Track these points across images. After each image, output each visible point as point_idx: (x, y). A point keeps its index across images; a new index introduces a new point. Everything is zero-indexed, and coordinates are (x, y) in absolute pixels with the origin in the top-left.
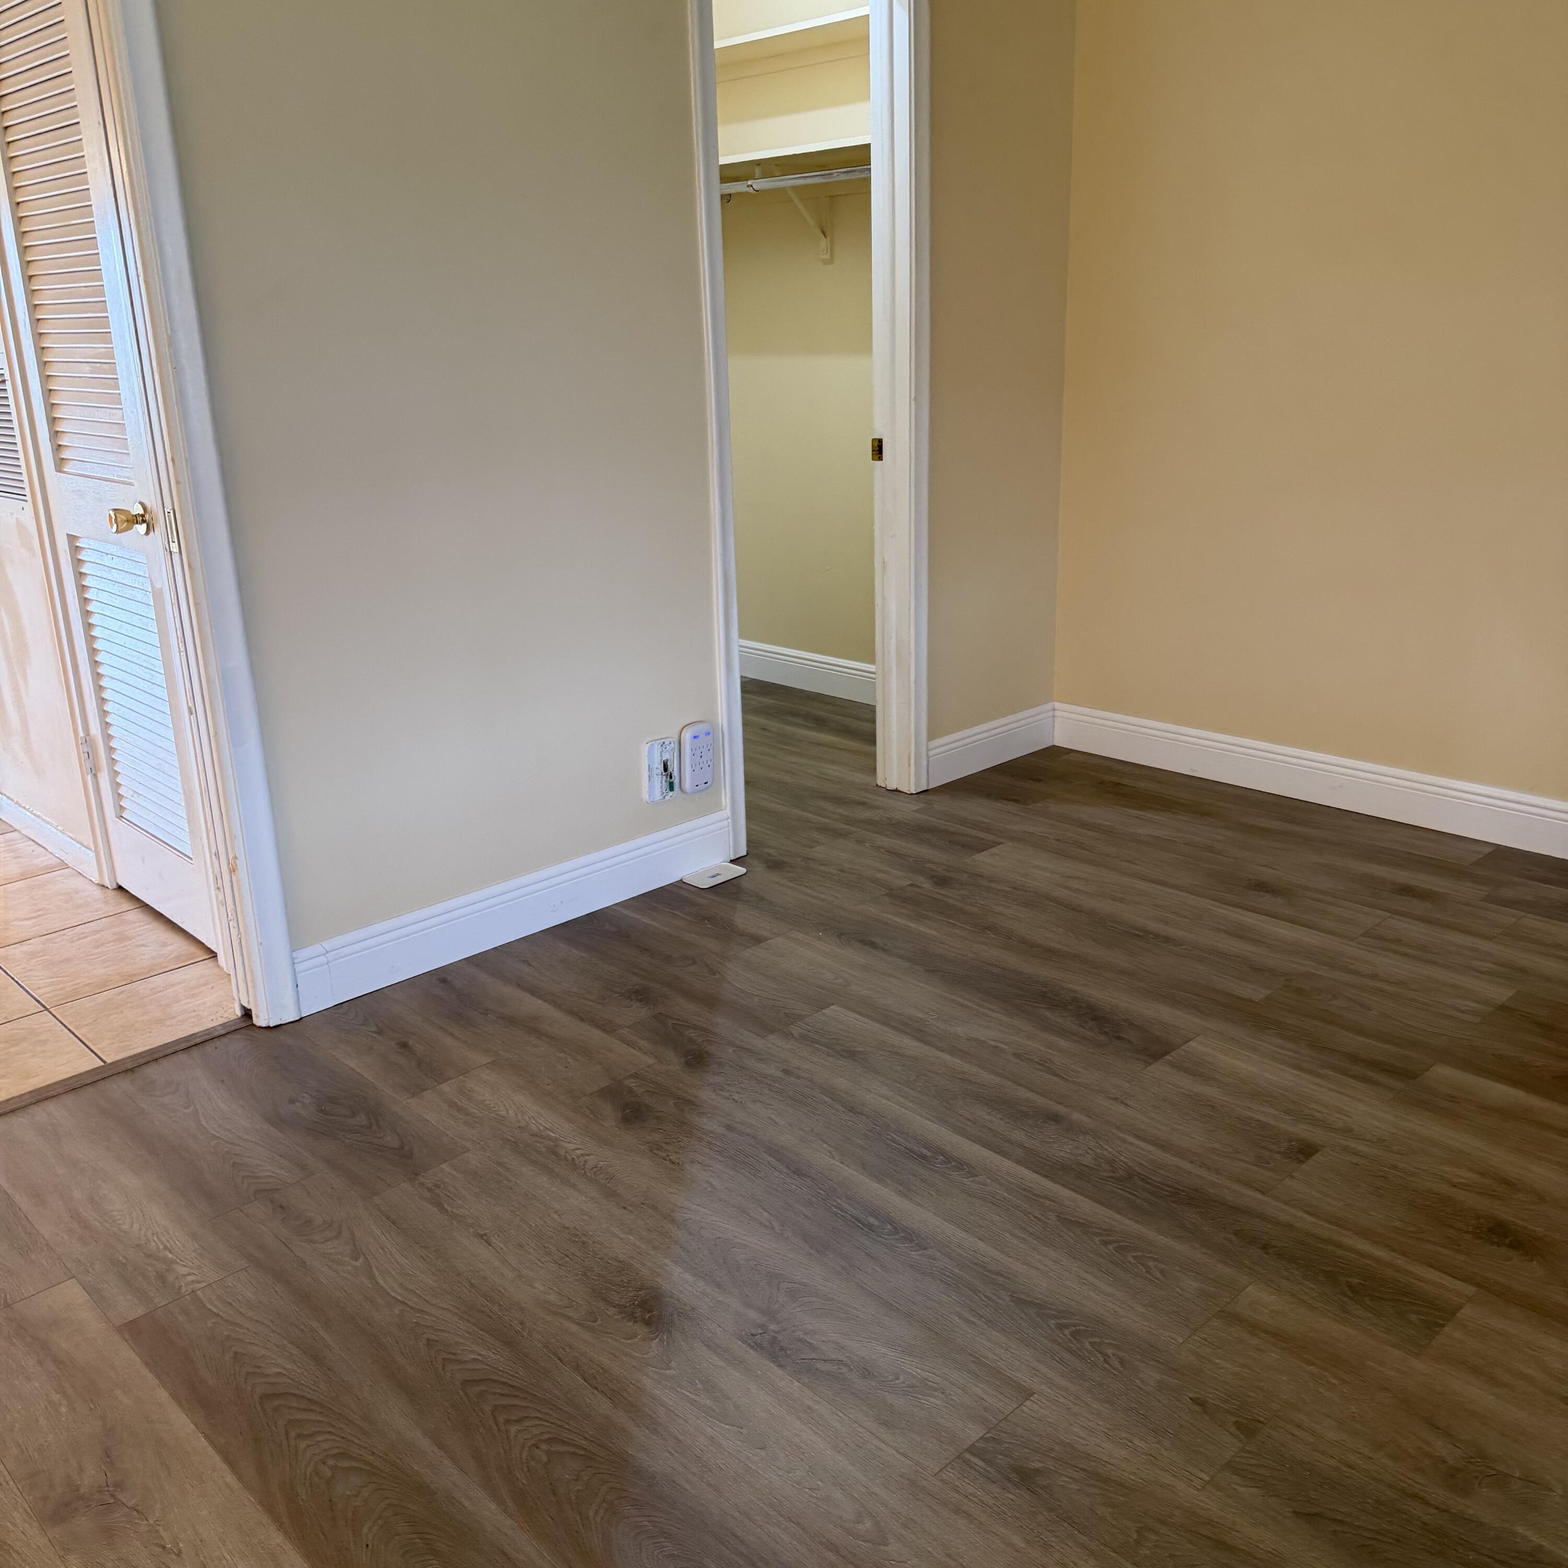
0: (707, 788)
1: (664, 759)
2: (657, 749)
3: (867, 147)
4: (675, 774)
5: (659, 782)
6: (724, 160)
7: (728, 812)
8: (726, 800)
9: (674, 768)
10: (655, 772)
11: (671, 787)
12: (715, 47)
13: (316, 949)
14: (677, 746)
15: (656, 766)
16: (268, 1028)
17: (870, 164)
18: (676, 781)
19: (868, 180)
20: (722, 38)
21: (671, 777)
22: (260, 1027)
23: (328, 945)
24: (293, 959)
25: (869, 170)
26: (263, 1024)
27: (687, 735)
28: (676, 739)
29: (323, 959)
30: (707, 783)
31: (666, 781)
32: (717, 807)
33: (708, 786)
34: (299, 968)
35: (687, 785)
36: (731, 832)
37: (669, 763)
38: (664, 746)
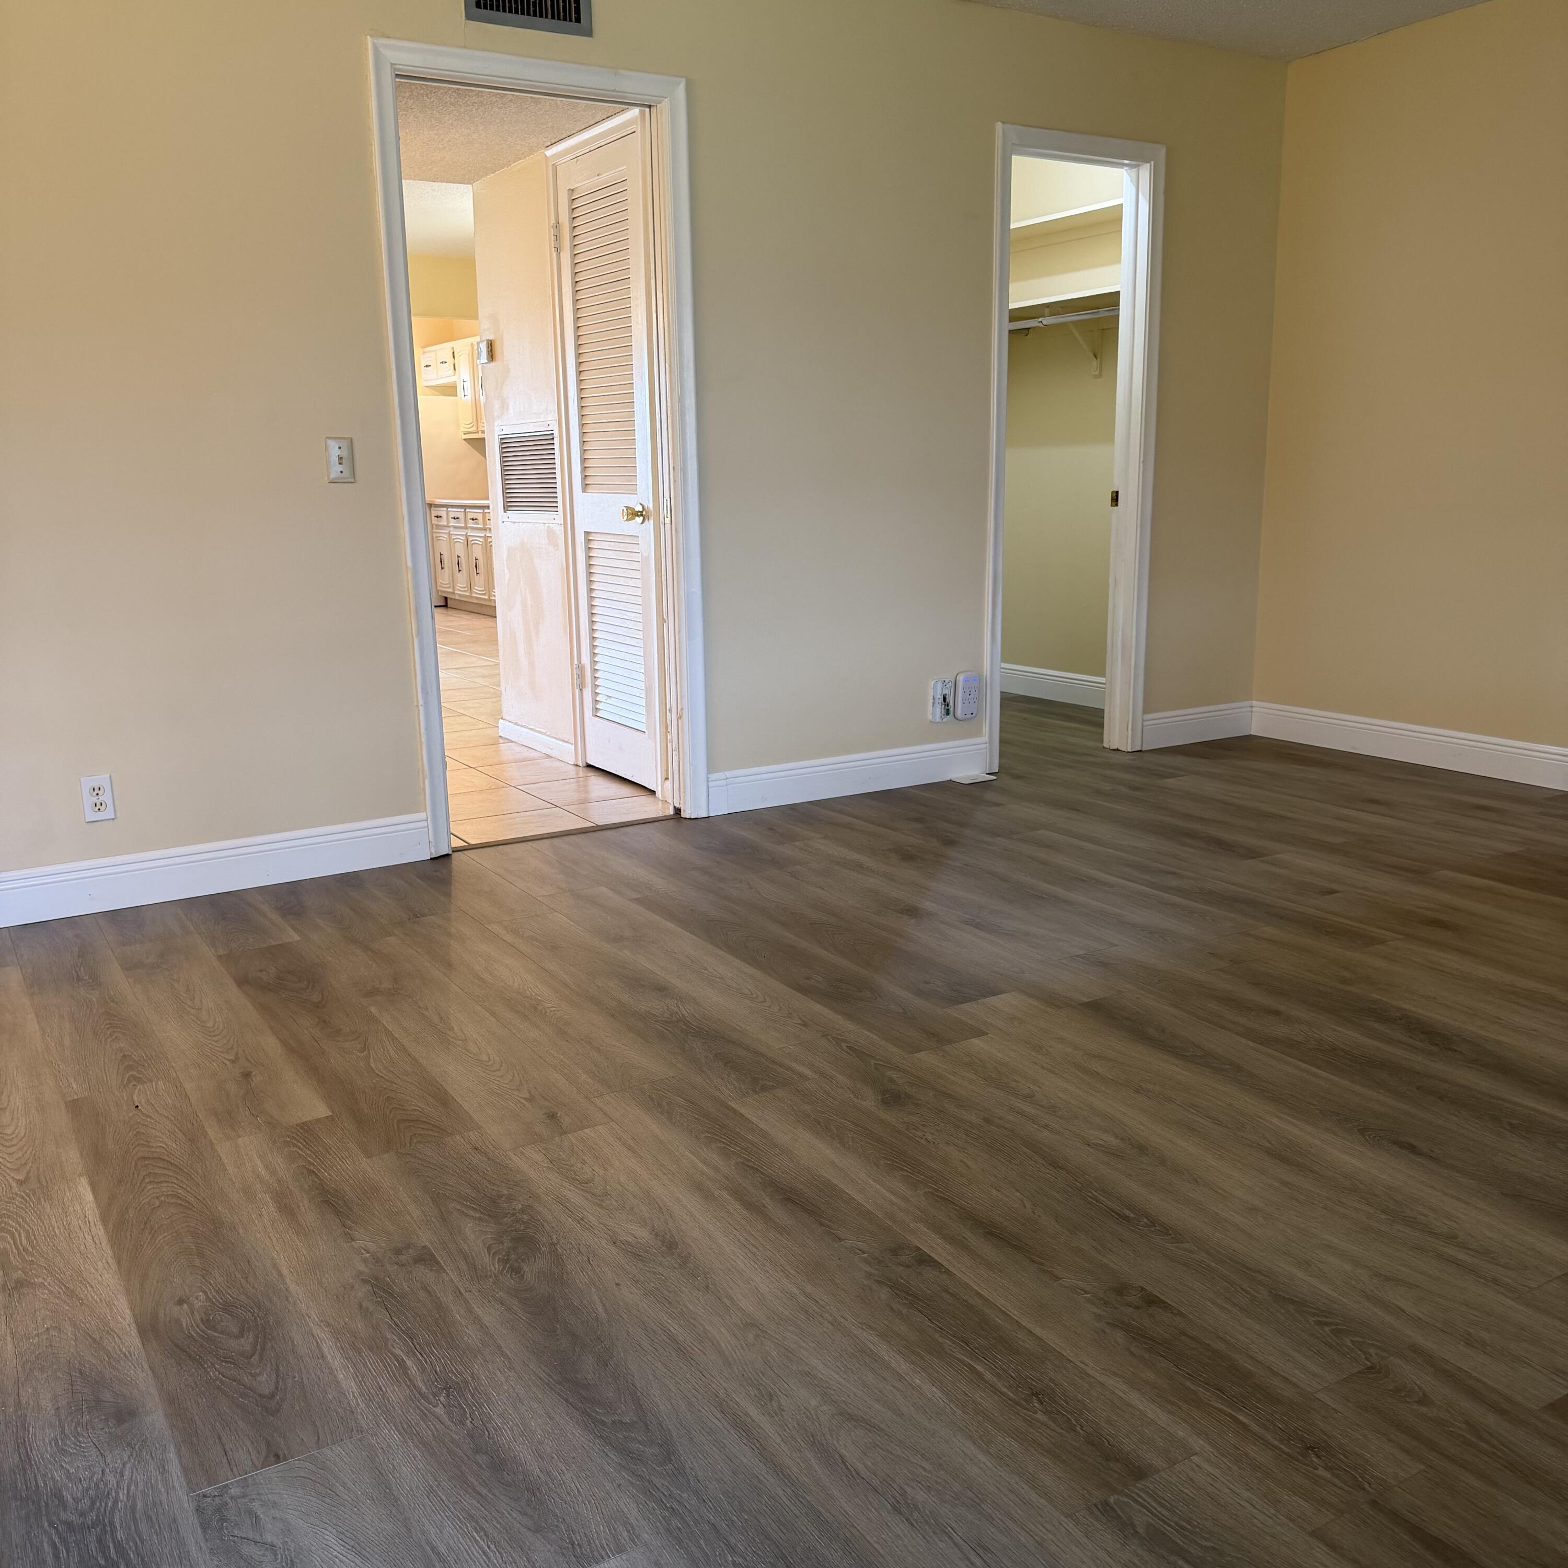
0: (972, 718)
1: (944, 693)
2: (940, 685)
3: (1118, 293)
4: (951, 704)
5: (939, 709)
6: (1012, 306)
7: (986, 739)
8: (986, 729)
9: (950, 700)
10: (937, 701)
11: (948, 714)
12: (1011, 228)
13: (721, 775)
14: (953, 686)
15: (939, 696)
16: (690, 819)
17: (1119, 305)
18: (951, 710)
19: (1118, 315)
20: (1017, 221)
21: (948, 706)
22: (685, 818)
23: (728, 774)
24: (708, 778)
25: (1119, 309)
26: (688, 817)
27: (961, 678)
28: (953, 680)
29: (724, 782)
30: (972, 714)
31: (944, 709)
32: (979, 734)
33: (973, 717)
34: (711, 784)
35: (959, 714)
36: (988, 753)
37: (947, 697)
38: (945, 684)
